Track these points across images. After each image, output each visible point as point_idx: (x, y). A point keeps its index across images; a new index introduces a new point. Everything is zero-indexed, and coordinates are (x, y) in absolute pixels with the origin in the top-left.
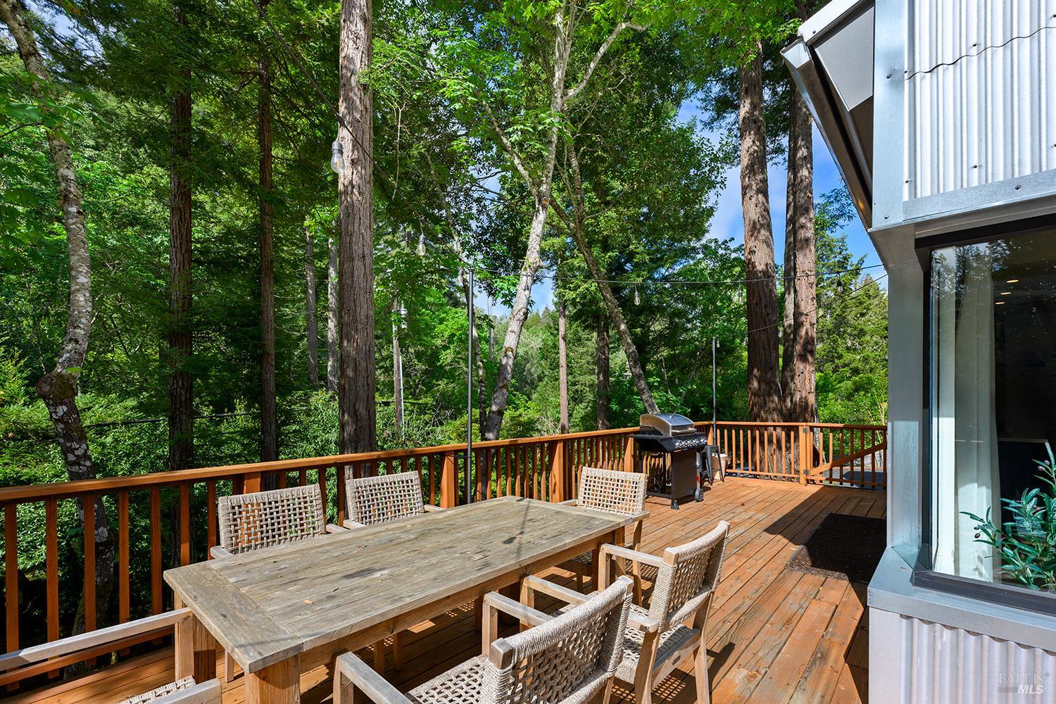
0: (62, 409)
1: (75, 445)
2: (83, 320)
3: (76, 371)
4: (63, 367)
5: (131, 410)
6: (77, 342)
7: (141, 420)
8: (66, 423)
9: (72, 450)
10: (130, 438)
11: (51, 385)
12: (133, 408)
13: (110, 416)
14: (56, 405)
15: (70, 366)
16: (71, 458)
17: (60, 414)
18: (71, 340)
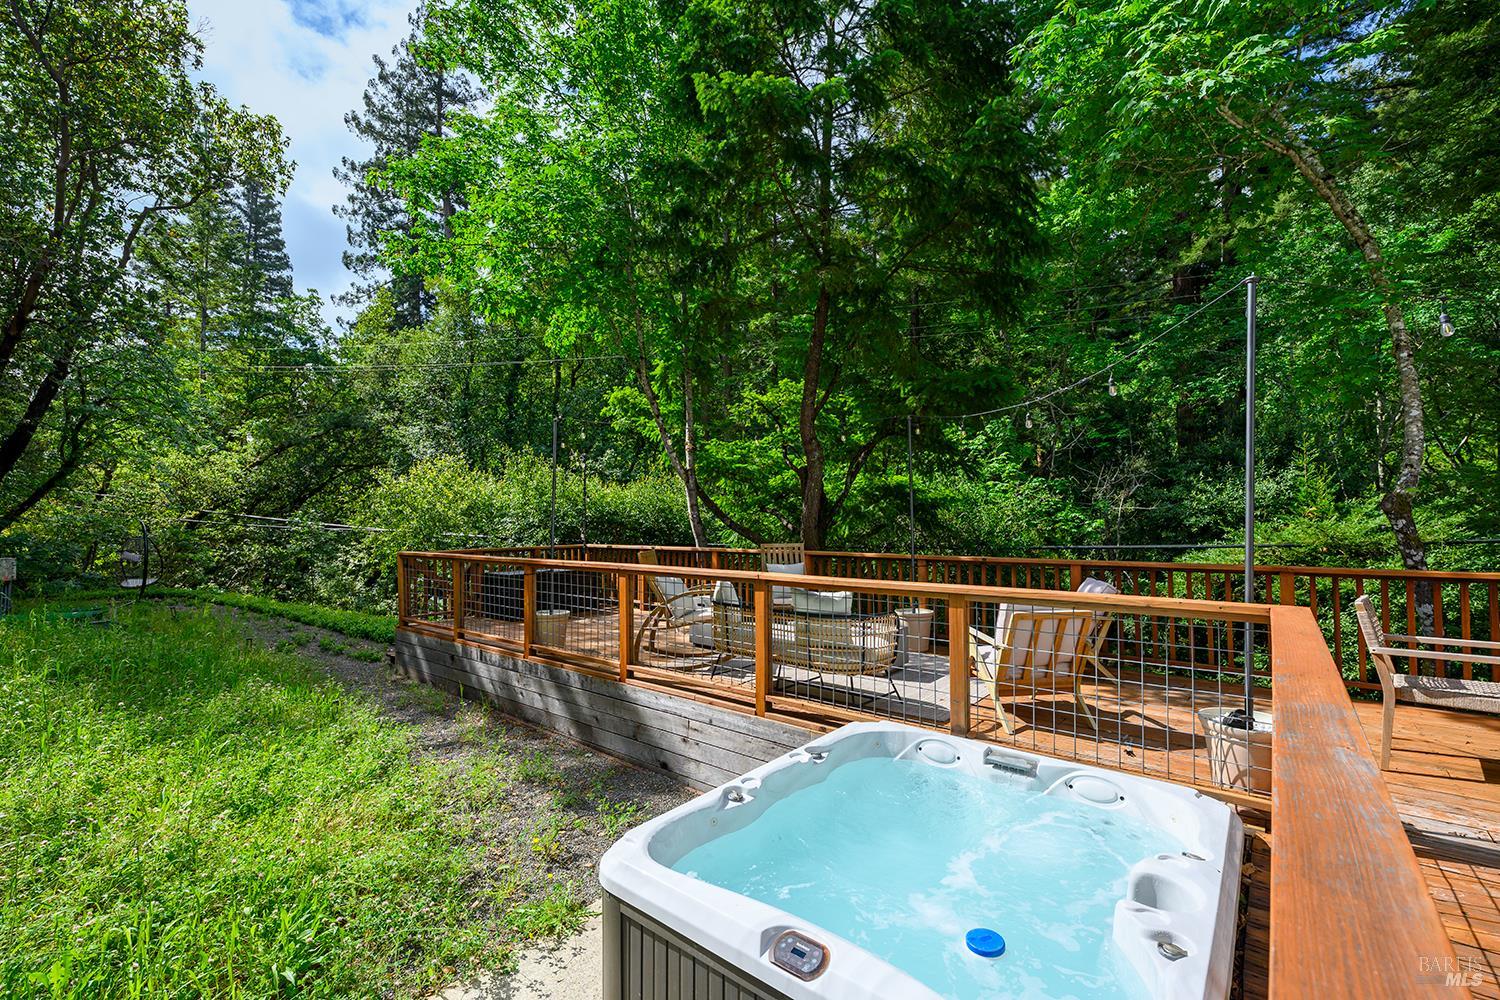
0: (1402, 523)
1: (1413, 552)
2: (1417, 447)
3: (1413, 491)
4: (1402, 488)
5: (1458, 526)
6: (1412, 466)
7: (1472, 541)
8: (1405, 534)
9: (1411, 556)
10: (1456, 561)
11: (1393, 503)
12: (1460, 525)
13: (1429, 534)
14: (1397, 519)
15: (1407, 487)
16: (1410, 562)
17: (1401, 526)
18: (1406, 465)
